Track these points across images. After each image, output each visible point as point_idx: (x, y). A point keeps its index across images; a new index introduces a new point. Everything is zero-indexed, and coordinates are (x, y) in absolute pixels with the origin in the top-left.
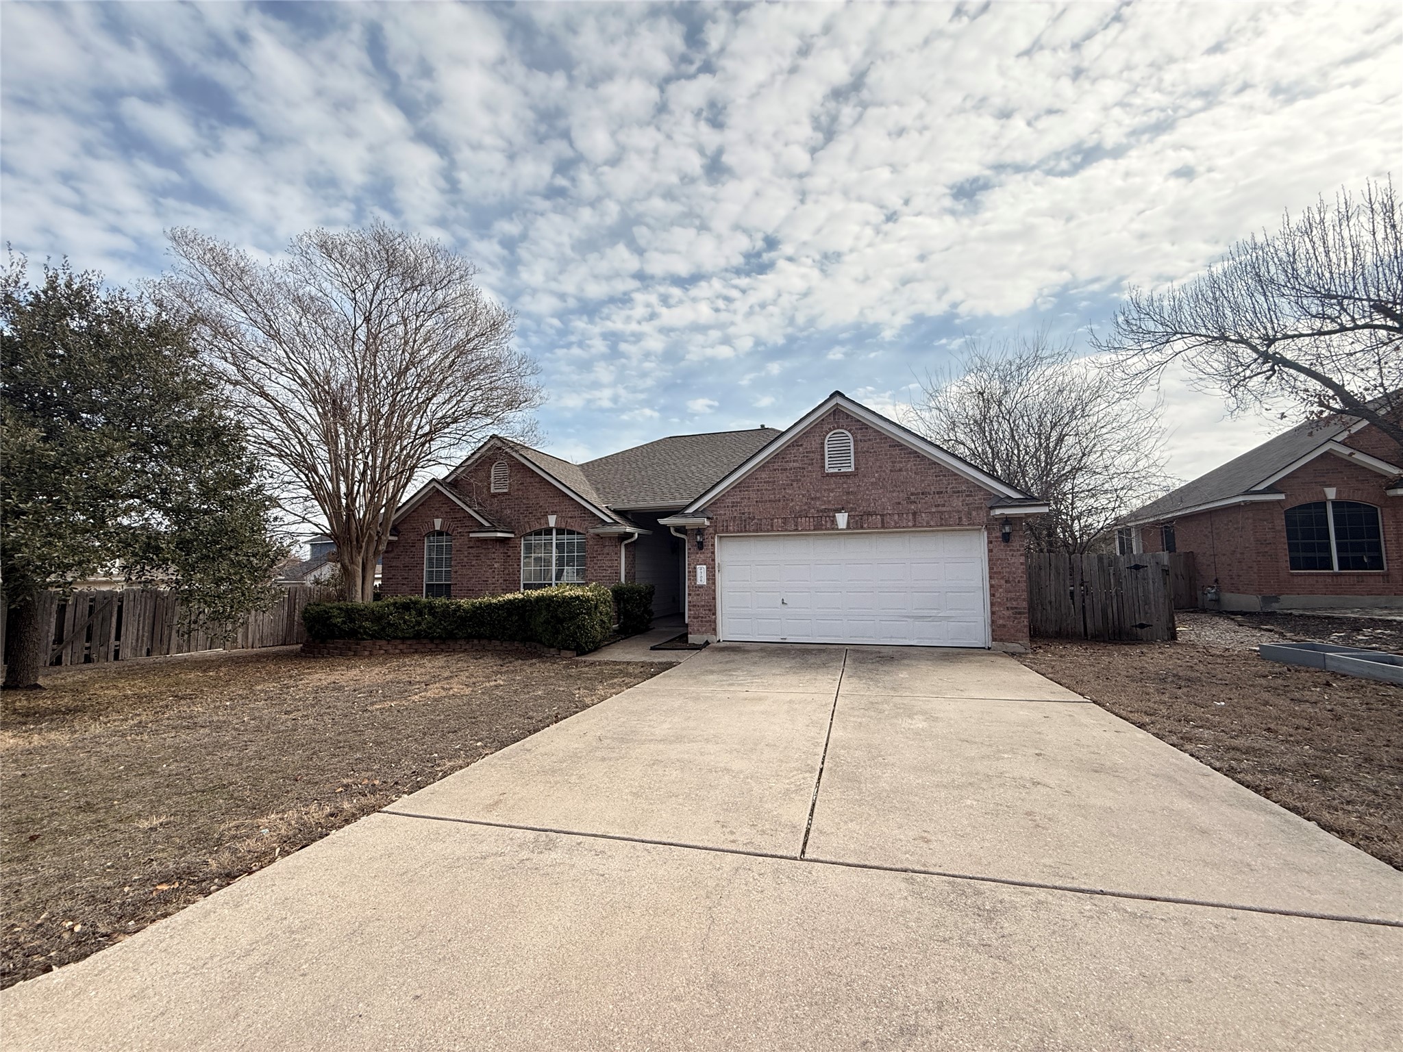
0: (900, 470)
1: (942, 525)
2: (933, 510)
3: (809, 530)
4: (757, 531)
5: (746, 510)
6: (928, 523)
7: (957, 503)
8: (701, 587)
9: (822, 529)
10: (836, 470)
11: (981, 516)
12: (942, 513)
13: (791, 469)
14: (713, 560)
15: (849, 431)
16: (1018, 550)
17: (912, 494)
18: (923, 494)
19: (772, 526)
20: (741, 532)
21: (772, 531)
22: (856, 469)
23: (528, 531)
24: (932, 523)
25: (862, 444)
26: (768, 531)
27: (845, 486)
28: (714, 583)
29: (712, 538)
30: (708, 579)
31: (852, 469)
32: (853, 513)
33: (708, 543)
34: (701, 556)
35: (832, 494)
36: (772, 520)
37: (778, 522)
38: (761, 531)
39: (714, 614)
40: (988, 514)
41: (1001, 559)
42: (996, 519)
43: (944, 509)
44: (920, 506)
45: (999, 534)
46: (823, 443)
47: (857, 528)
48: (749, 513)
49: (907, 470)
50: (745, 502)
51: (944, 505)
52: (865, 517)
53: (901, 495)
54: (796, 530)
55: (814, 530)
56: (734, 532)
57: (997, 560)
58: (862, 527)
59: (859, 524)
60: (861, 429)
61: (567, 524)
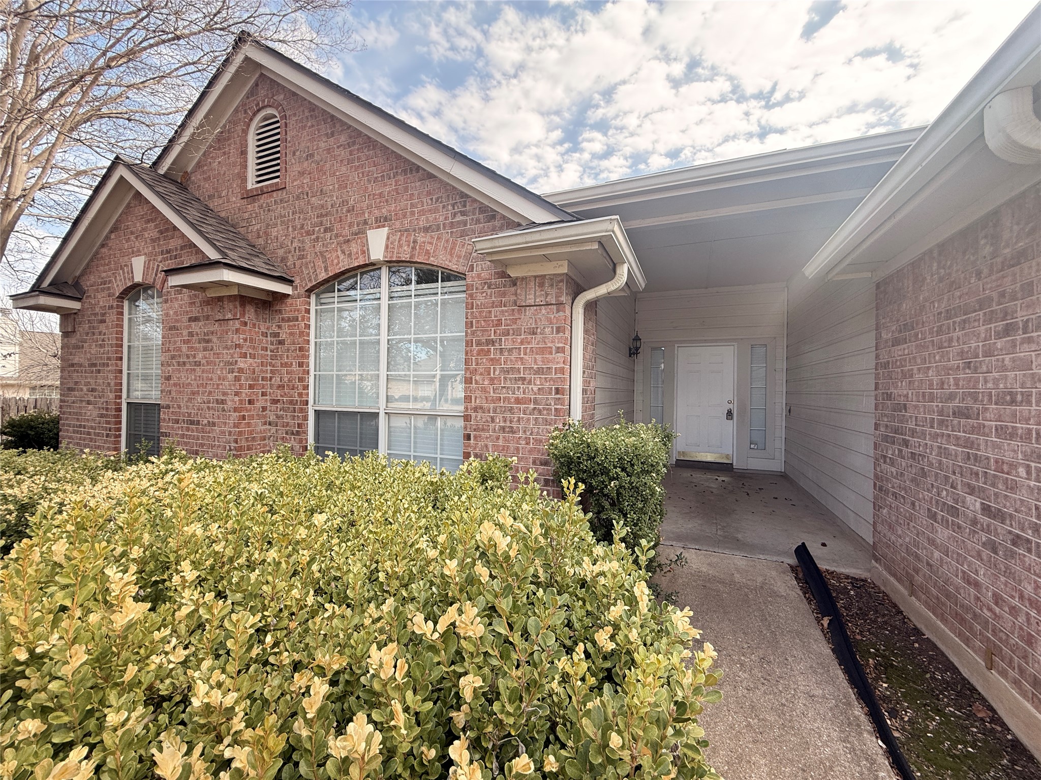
23: (323, 276)
61: (414, 248)
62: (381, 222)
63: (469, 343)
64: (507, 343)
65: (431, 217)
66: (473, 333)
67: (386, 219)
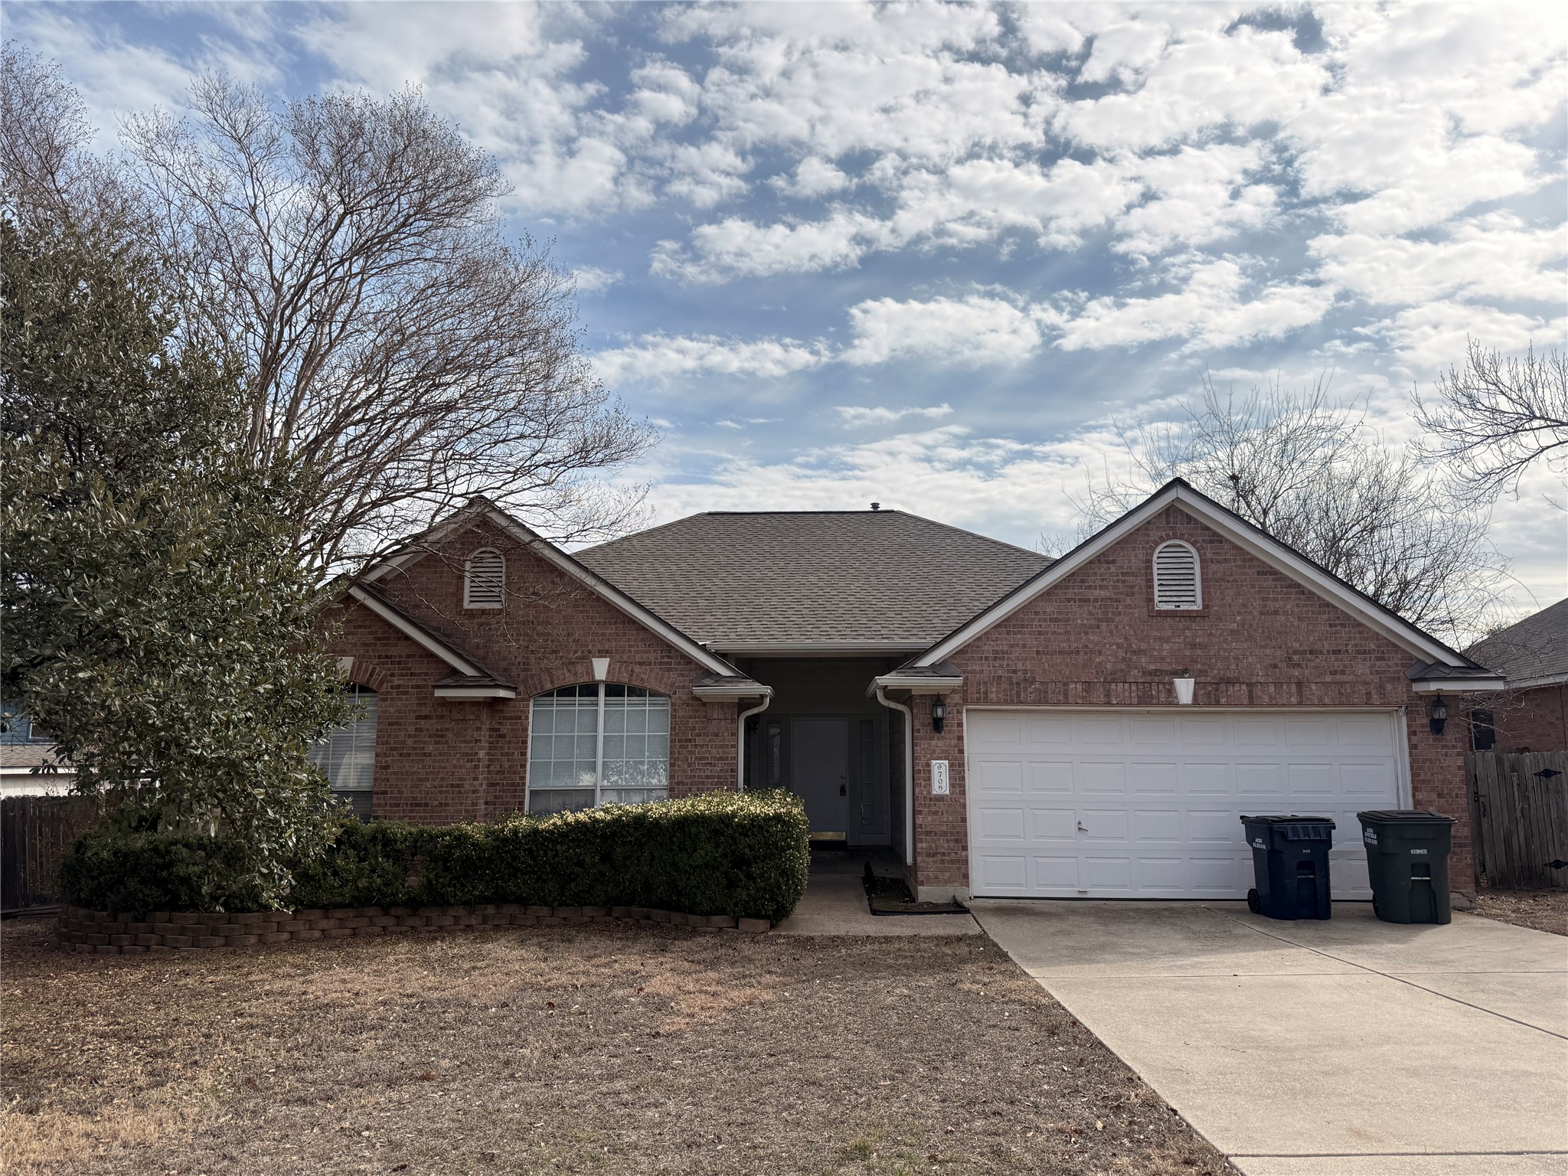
0: (1276, 613)
1: (1341, 704)
2: (1328, 678)
3: (1130, 705)
4: (1039, 702)
5: (1020, 665)
6: (1320, 699)
7: (1362, 668)
8: (940, 798)
9: (1150, 704)
10: (1171, 607)
11: (1397, 692)
12: (1341, 684)
13: (1096, 600)
14: (961, 751)
15: (1193, 544)
16: (1454, 747)
17: (1295, 652)
18: (1311, 652)
19: (1066, 696)
20: (1012, 702)
21: (1067, 703)
22: (1205, 606)
23: (548, 686)
24: (1327, 700)
25: (1214, 567)
26: (1058, 703)
27: (1188, 633)
28: (963, 793)
29: (960, 712)
30: (952, 786)
31: (1198, 606)
32: (1202, 679)
33: (950, 722)
34: (938, 743)
35: (1166, 647)
36: (1066, 684)
37: (1076, 688)
38: (1047, 703)
39: (965, 848)
40: (1409, 687)
41: (1430, 760)
42: (1420, 697)
43: (1344, 678)
44: (1307, 671)
45: (1425, 721)
46: (1150, 561)
47: (1209, 704)
48: (1025, 672)
49: (1286, 613)
50: (1017, 652)
51: (1343, 673)
52: (1223, 687)
53: (1278, 653)
54: (1109, 703)
55: (1139, 704)
56: (999, 703)
57: (1425, 761)
58: (1218, 703)
59: (1210, 697)
60: (1212, 542)
61: (631, 675)
62: (602, 654)
63: (672, 741)
64: (699, 741)
65: (645, 656)
66: (676, 734)
67: (607, 652)
